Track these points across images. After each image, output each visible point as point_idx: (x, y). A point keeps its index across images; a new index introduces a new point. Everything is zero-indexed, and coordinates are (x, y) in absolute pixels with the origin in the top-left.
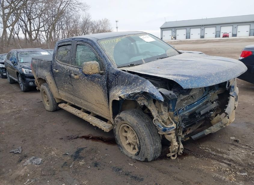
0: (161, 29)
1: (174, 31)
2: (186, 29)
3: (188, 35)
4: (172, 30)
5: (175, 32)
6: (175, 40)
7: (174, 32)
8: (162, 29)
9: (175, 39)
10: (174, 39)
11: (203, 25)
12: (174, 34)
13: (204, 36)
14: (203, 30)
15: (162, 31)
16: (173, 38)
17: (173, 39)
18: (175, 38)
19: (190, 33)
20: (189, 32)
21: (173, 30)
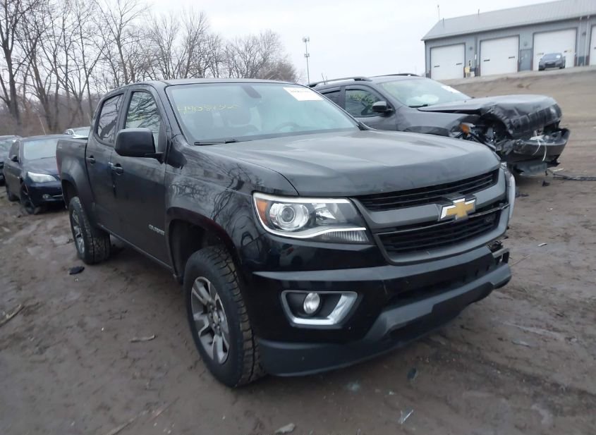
0: (427, 42)
1: (473, 46)
2: (518, 36)
3: (526, 56)
4: (464, 44)
5: (477, 51)
6: (478, 79)
7: (473, 51)
8: (432, 43)
9: (476, 76)
10: (473, 74)
11: (585, 18)
12: (472, 57)
13: (588, 58)
14: (584, 34)
15: (431, 48)
16: (467, 70)
17: (469, 75)
18: (477, 71)
19: (532, 50)
20: (530, 46)
21: (470, 42)
